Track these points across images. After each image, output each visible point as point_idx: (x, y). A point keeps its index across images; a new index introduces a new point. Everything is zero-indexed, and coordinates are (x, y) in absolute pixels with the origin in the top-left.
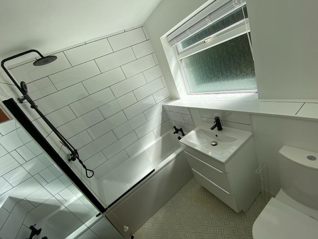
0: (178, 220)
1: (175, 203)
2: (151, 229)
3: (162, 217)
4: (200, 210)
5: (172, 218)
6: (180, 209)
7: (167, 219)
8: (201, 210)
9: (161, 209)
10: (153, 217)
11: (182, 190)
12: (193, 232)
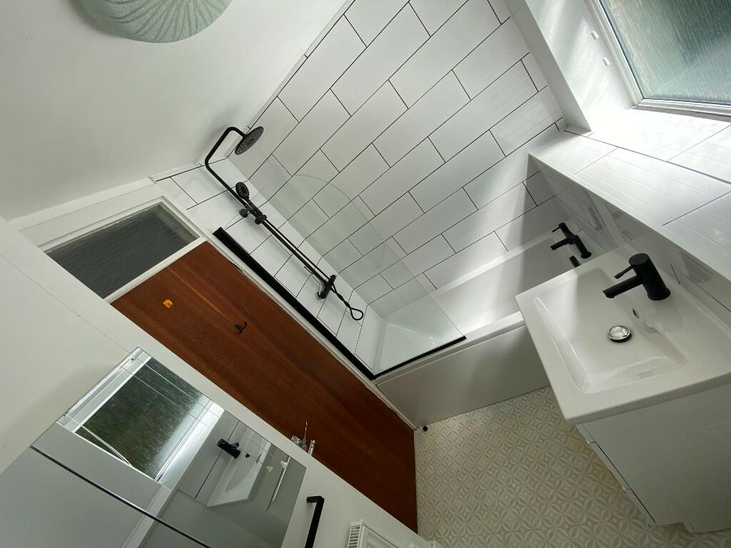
0: (509, 448)
1: (518, 413)
2: (456, 433)
3: (483, 424)
4: (569, 456)
5: (499, 437)
6: (523, 429)
7: (490, 433)
8: (570, 460)
9: (485, 409)
10: (467, 416)
11: (546, 392)
12: (527, 487)
